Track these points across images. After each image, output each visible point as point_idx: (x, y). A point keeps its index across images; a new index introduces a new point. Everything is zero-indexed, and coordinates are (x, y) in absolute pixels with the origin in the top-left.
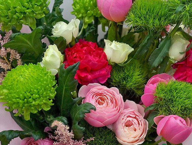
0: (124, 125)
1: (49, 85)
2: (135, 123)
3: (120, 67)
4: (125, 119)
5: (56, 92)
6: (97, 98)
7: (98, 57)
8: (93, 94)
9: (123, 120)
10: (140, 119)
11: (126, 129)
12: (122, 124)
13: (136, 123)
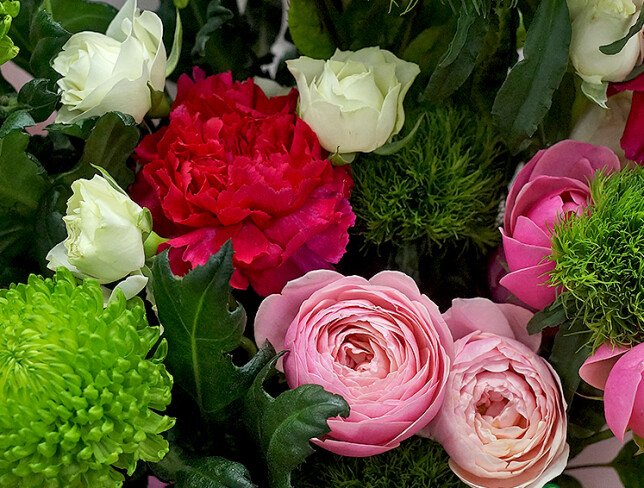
0: (472, 415)
1: (140, 365)
2: (515, 395)
3: (384, 158)
4: (470, 388)
5: (171, 378)
6: (339, 345)
7: (283, 153)
8: (317, 331)
9: (465, 395)
10: (533, 375)
11: (487, 427)
12: (466, 413)
13: (519, 395)
